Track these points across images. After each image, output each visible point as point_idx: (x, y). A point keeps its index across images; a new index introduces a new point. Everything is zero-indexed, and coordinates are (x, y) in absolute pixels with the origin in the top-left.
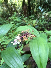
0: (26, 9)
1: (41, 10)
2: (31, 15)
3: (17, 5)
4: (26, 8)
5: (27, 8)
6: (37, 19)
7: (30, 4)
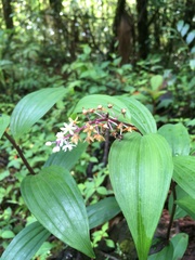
0: (127, 33)
1: (186, 36)
2: (149, 56)
3: (95, 19)
4: (129, 28)
5: (133, 30)
6: (168, 73)
7: (146, 13)
